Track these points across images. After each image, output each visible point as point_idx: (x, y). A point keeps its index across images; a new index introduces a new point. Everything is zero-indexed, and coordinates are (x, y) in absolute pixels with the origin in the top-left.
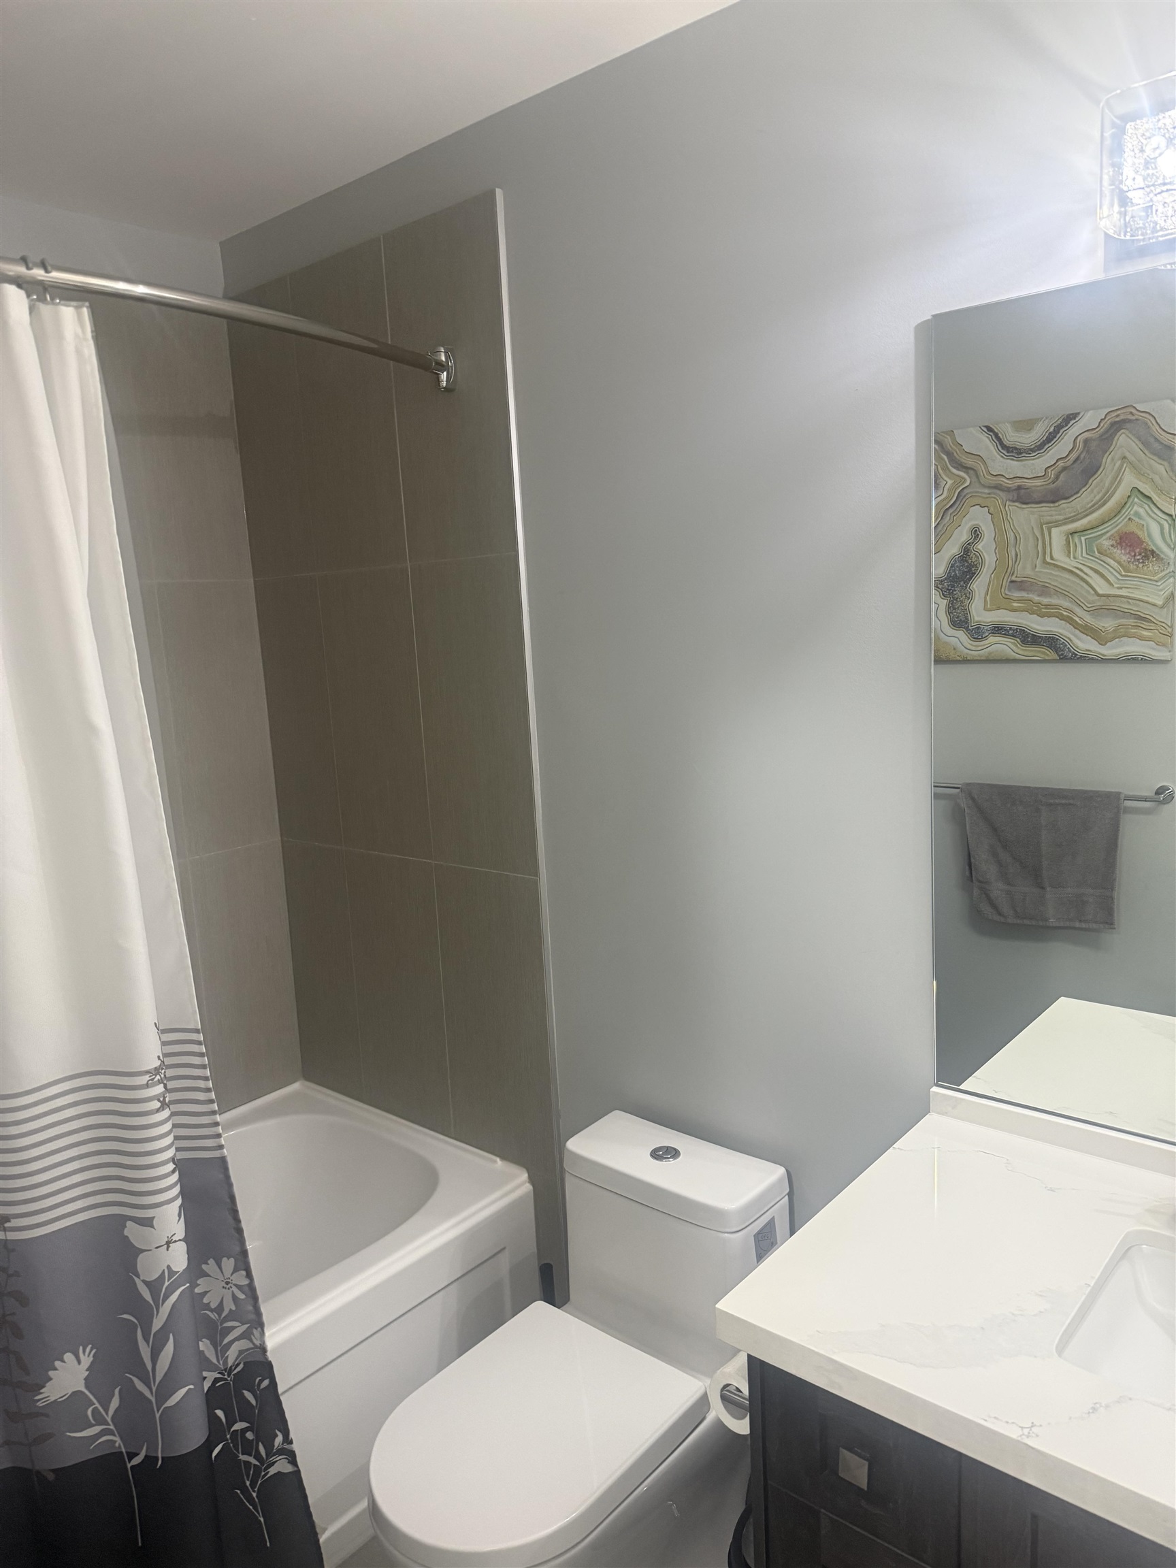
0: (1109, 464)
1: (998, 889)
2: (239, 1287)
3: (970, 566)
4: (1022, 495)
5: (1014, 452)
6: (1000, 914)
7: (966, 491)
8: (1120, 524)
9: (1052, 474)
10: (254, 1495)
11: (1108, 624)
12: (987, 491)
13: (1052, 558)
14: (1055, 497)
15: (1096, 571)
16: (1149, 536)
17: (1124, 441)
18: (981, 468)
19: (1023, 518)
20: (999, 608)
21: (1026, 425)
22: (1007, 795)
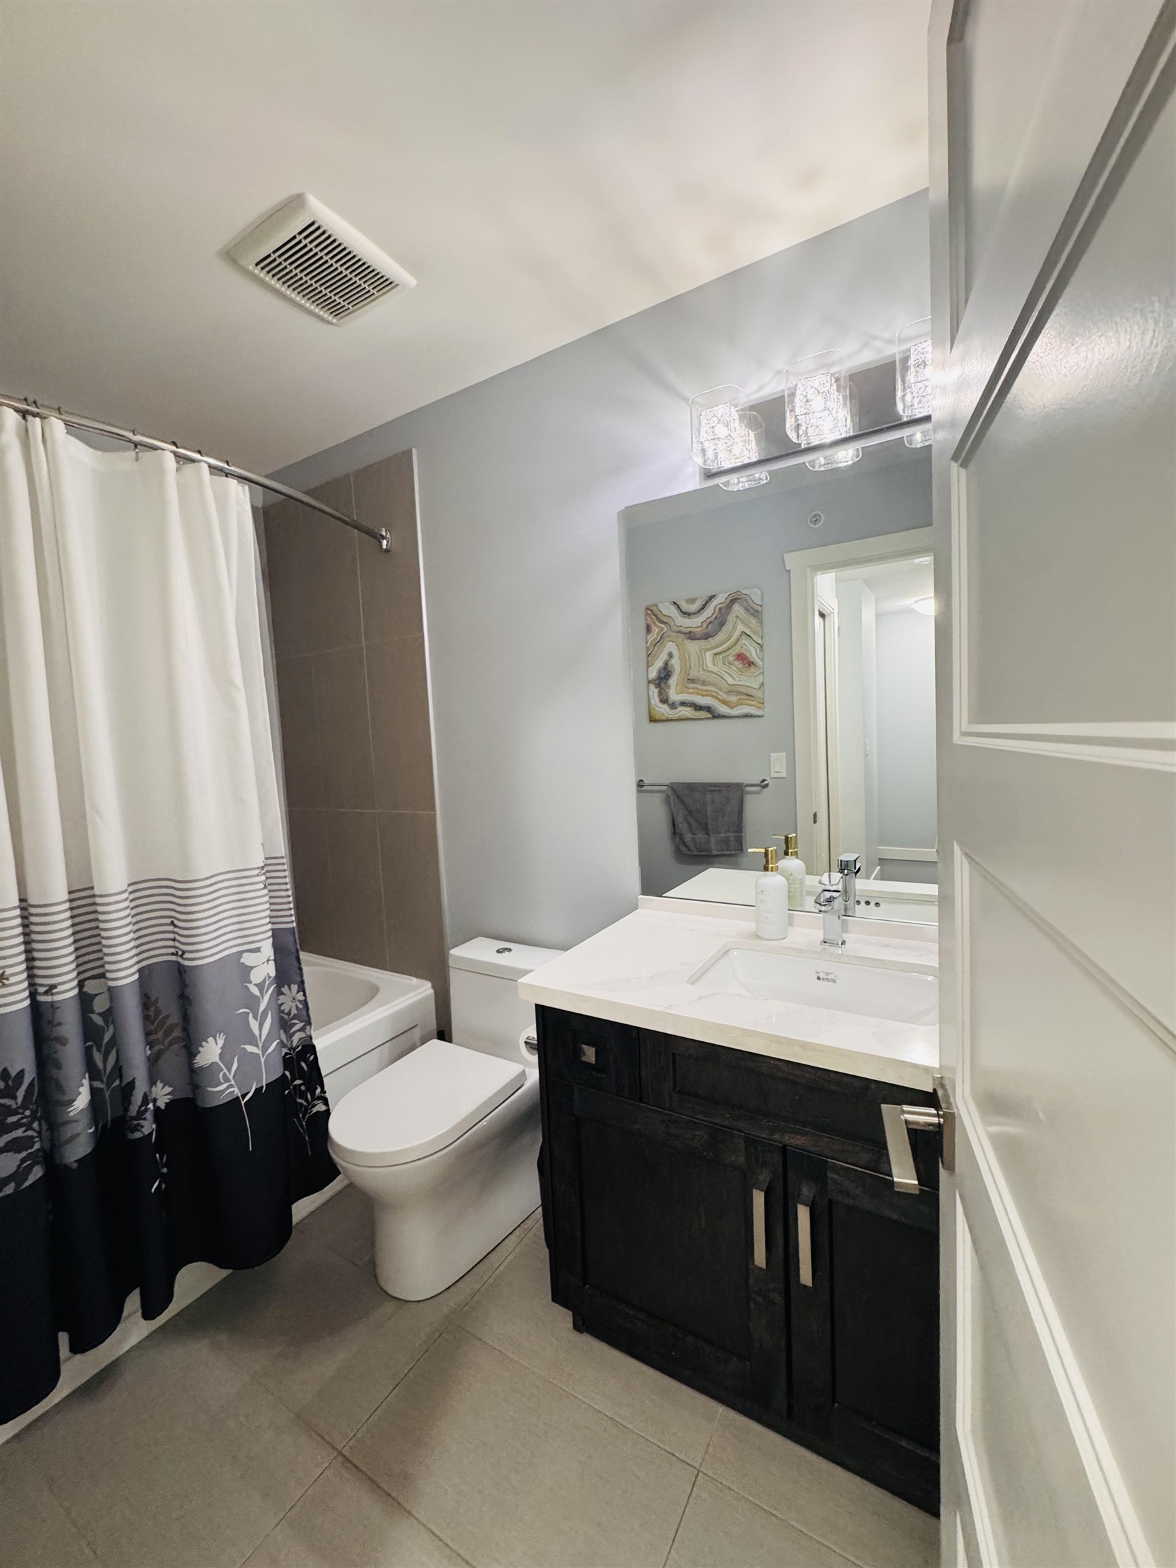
0: (731, 619)
1: (688, 837)
2: (300, 1001)
3: (669, 672)
4: (691, 636)
5: (687, 614)
6: (689, 850)
7: (665, 634)
8: (736, 650)
9: (705, 625)
10: (304, 1124)
11: (734, 699)
12: (675, 634)
13: (707, 667)
14: (707, 636)
15: (728, 673)
16: (751, 654)
17: (737, 608)
18: (672, 624)
19: (693, 647)
20: (683, 693)
21: (692, 601)
22: (691, 787)
